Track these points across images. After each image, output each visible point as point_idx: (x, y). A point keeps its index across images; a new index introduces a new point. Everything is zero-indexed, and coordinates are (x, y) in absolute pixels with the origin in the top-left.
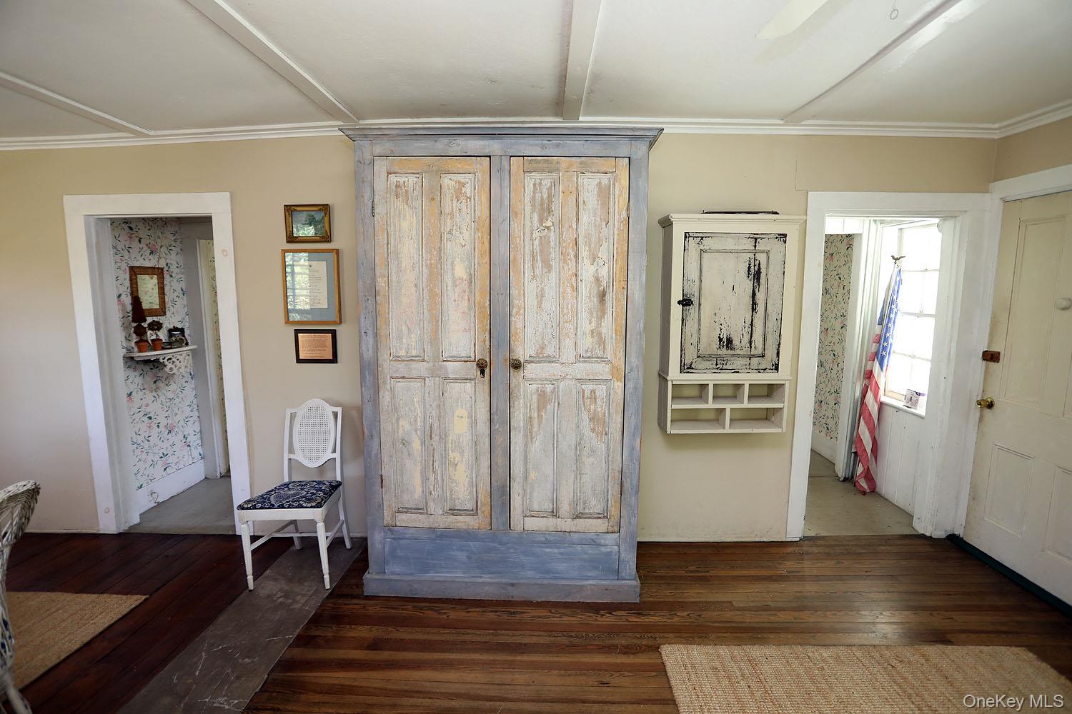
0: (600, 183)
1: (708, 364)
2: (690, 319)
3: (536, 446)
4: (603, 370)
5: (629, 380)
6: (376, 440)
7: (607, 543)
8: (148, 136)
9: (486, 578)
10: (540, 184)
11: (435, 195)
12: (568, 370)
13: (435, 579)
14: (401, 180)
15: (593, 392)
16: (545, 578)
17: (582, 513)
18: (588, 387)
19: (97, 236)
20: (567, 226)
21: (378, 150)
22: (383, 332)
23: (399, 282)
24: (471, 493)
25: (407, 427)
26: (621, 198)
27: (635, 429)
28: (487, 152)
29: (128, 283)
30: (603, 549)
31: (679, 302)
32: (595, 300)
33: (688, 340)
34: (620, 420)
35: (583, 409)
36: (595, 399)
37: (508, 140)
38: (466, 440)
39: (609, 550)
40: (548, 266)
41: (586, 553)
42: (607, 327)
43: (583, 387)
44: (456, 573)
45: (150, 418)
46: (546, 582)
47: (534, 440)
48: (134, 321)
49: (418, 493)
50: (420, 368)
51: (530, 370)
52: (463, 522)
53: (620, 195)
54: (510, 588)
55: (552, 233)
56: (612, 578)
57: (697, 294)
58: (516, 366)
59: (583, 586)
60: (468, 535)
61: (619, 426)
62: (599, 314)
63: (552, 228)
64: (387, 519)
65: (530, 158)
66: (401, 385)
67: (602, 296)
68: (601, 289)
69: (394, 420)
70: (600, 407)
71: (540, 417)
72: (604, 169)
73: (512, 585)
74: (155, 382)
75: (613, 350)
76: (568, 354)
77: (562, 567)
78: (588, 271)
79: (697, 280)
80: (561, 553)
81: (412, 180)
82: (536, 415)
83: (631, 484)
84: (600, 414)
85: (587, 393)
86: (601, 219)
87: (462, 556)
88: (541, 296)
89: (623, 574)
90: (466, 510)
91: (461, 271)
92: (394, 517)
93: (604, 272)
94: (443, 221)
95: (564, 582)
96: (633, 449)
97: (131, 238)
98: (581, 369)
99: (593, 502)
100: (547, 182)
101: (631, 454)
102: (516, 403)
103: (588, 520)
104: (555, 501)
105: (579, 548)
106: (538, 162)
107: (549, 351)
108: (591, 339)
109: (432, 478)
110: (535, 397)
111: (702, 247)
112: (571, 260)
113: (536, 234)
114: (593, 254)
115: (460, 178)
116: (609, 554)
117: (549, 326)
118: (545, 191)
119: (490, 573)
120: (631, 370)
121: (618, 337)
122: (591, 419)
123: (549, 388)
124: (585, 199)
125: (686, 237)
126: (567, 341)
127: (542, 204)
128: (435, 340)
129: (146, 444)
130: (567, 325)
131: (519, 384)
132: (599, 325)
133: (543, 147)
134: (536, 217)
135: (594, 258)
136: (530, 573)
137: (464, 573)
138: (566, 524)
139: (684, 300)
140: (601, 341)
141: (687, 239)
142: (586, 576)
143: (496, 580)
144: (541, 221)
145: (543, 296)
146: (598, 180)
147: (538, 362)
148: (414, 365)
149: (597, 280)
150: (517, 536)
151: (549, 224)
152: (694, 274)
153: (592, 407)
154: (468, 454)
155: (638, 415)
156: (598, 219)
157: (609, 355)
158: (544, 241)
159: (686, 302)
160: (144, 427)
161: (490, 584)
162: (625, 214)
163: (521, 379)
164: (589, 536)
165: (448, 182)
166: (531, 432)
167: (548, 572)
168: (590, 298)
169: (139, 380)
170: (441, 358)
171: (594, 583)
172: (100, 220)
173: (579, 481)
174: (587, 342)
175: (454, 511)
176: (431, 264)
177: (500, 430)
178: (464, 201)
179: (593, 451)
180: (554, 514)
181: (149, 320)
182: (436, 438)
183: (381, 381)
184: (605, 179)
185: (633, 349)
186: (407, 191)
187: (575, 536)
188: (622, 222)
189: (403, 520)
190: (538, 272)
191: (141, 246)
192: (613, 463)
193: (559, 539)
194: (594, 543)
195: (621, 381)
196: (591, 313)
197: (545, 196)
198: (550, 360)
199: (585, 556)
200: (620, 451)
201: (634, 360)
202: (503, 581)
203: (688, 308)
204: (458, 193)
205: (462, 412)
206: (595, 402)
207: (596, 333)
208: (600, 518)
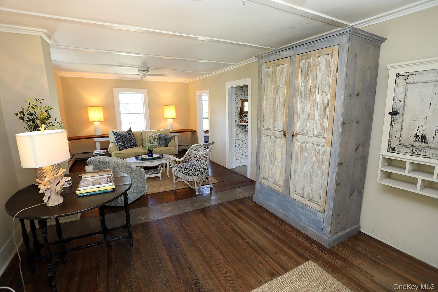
0: (326, 59)
1: (406, 150)
2: (396, 123)
3: (299, 167)
4: (323, 141)
5: (333, 147)
6: (259, 153)
7: (319, 216)
8: (236, 65)
9: (281, 210)
10: (305, 64)
11: (275, 73)
12: (310, 139)
13: (269, 204)
14: (268, 70)
15: (319, 150)
16: (297, 219)
17: (311, 199)
18: (317, 148)
19: (231, 92)
20: (313, 80)
21: (263, 61)
22: (262, 120)
23: (267, 104)
24: (280, 179)
25: (266, 151)
26: (334, 64)
27: (334, 170)
28: (289, 55)
29: (240, 104)
30: (318, 218)
31: (390, 113)
32: (322, 111)
33: (394, 135)
34: (328, 164)
35: (315, 156)
36: (319, 153)
37: (295, 49)
38: (280, 159)
39: (320, 219)
40: (306, 97)
41: (311, 217)
42: (326, 123)
43: (316, 147)
44: (274, 204)
45: (243, 142)
46: (297, 221)
47: (298, 165)
48: (240, 114)
49: (267, 174)
50: (270, 133)
51: (298, 137)
52: (277, 188)
53: (334, 63)
54: (286, 217)
55: (308, 84)
56: (320, 232)
57: (401, 109)
58: (293, 135)
59: (308, 229)
60: (277, 193)
61: (327, 167)
62: (323, 117)
63: (308, 81)
64: (260, 180)
65: (302, 54)
66: (265, 137)
67: (325, 109)
68: (325, 106)
69: (263, 149)
70: (321, 157)
71: (301, 156)
72: (327, 53)
73: (287, 216)
74: (245, 132)
75: (327, 133)
76: (311, 133)
77: (303, 218)
78: (320, 98)
79: (402, 101)
80: (303, 212)
81: (271, 69)
82: (299, 155)
83: (330, 194)
84: (321, 160)
85: (317, 150)
86: (326, 75)
87: (276, 199)
88: (303, 109)
89: (324, 233)
90: (278, 184)
91: (281, 100)
92: (262, 180)
93: (326, 98)
94: (277, 82)
95: (303, 224)
96: (332, 179)
97: (242, 92)
98: (315, 140)
99: (316, 197)
100: (307, 63)
101: (331, 180)
102: (294, 149)
103: (313, 203)
104: (303, 191)
105: (309, 213)
106: (304, 55)
107: (305, 131)
108: (320, 127)
109: (271, 170)
110: (300, 148)
111: (407, 81)
112: (313, 94)
113: (303, 84)
114: (323, 91)
115: (282, 66)
116: (319, 221)
117: (306, 121)
118: (306, 66)
119: (282, 209)
120: (334, 143)
121: (329, 127)
122: (318, 161)
123: (304, 145)
124: (321, 67)
125: (397, 76)
126: (311, 127)
127: (305, 72)
128: (274, 124)
129: (241, 148)
130: (311, 121)
131: (295, 143)
132: (323, 122)
133: (306, 49)
134: (303, 78)
135: (323, 93)
136: (293, 215)
137: (276, 206)
138: (306, 202)
139: (393, 112)
140: (323, 129)
141: (398, 77)
142: (311, 226)
143: (283, 212)
144: (305, 79)
145: (304, 109)
146: (326, 58)
147: (301, 135)
148: (269, 131)
149: (324, 102)
150: (291, 199)
151: (307, 80)
152: (400, 97)
153: (318, 156)
154: (280, 165)
155: (335, 164)
156: (325, 76)
157: (326, 135)
158: (306, 86)
159: (394, 113)
160: (241, 144)
161: (281, 212)
162: (335, 71)
163: (295, 141)
164: (313, 210)
165: (279, 68)
166: (298, 161)
167: (298, 218)
168: (320, 110)
169: (241, 131)
170: (275, 130)
171: (312, 230)
172: (232, 88)
173: (311, 186)
174: (319, 128)
175: (275, 183)
176: (274, 97)
177: (288, 158)
178: (283, 74)
179: (317, 175)
180: (302, 196)
181: (243, 114)
182: (272, 157)
183: (261, 135)
184: (328, 57)
185: (335, 133)
186: (269, 73)
187: (308, 208)
188: (334, 75)
189: (264, 181)
190: (303, 99)
191: (245, 94)
192: (324, 182)
193: (303, 206)
194: (314, 213)
195: (329, 147)
196: (320, 116)
197: (307, 68)
198: (305, 134)
199: (311, 218)
200: (327, 178)
201: (335, 138)
202: (285, 213)
203: (395, 116)
204: (282, 71)
205: (279, 149)
206: (319, 155)
207: (322, 125)
208: (317, 204)
